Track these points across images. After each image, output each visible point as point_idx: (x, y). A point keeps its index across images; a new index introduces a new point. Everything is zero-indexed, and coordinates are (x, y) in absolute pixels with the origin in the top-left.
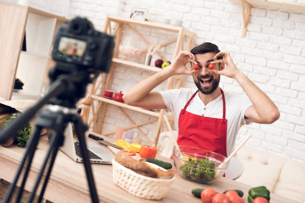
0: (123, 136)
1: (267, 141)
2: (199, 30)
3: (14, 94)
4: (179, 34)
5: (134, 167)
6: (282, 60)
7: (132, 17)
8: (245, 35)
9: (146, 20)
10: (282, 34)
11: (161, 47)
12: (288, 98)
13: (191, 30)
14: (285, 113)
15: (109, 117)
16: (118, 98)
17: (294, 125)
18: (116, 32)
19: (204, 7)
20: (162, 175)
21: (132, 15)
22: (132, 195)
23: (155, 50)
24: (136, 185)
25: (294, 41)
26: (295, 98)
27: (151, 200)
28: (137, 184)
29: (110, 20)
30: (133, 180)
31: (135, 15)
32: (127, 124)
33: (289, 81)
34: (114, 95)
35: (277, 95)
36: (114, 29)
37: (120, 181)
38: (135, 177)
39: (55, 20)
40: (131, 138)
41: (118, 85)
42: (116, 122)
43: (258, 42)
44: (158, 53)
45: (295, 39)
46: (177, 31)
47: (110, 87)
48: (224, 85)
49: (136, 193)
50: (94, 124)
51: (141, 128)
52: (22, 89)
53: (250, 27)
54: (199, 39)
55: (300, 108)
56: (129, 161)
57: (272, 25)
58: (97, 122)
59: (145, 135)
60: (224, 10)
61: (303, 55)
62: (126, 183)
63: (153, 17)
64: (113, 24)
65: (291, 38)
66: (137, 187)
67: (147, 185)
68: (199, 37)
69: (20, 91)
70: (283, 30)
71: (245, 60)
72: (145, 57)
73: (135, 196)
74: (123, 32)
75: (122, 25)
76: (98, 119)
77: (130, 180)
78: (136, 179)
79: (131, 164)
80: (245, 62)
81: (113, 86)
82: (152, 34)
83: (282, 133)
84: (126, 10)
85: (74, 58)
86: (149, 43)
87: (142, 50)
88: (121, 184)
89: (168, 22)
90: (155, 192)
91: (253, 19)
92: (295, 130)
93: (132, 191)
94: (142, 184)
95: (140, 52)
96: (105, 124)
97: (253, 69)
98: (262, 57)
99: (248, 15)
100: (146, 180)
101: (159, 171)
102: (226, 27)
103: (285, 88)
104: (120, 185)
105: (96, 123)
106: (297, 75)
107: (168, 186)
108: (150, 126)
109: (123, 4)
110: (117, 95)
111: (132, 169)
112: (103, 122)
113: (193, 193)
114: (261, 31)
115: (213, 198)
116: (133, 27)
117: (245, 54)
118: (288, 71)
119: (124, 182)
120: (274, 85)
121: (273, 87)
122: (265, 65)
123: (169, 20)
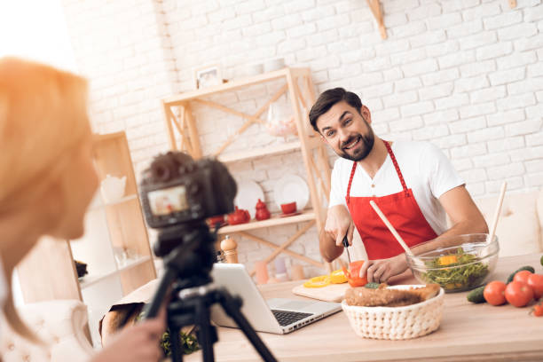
0: (270, 273)
1: (493, 180)
2: (311, 60)
3: (82, 285)
4: (289, 79)
5: (384, 301)
7: (201, 87)
9: (225, 81)
10: (442, 11)
12: (495, 101)
13: (299, 65)
14: (500, 125)
16: (236, 219)
17: (521, 138)
18: (185, 120)
19: (303, 22)
22: (397, 340)
24: (398, 324)
25: (464, 13)
26: (505, 97)
27: (427, 335)
28: (399, 321)
29: (168, 106)
30: (390, 319)
31: (202, 81)
32: (265, 252)
34: (226, 218)
35: (476, 104)
36: (179, 116)
37: (370, 329)
38: (392, 313)
40: (285, 271)
43: (411, 38)
45: (463, 9)
46: (284, 76)
48: (388, 125)
49: (402, 335)
51: (290, 248)
52: (87, 273)
53: (388, 21)
54: (318, 74)
55: (520, 108)
56: (372, 296)
57: (420, 4)
59: (302, 255)
60: (336, 13)
61: (486, 28)
62: (382, 328)
63: (231, 70)
64: (174, 109)
65: (457, 11)
66: (402, 325)
67: (414, 317)
68: (316, 70)
69: (86, 277)
70: (440, 4)
71: (403, 73)
73: (404, 340)
74: (193, 114)
75: (188, 105)
77: (386, 320)
78: (395, 316)
79: (378, 299)
80: (404, 77)
82: (241, 98)
83: (509, 157)
84: (182, 79)
88: (374, 334)
89: (261, 69)
90: (428, 321)
91: (388, 7)
92: (528, 144)
93: (396, 335)
94: (406, 319)
97: (422, 82)
98: (427, 58)
99: (377, 4)
100: (410, 311)
101: (419, 291)
102: (351, 37)
103: (484, 88)
104: (371, 335)
106: (493, 61)
107: (440, 304)
108: (302, 239)
109: (174, 73)
110: (232, 215)
111: (383, 305)
113: (470, 300)
114: (408, 20)
115: (503, 293)
116: (206, 100)
117: (400, 65)
118: (476, 61)
119: (377, 329)
120: (465, 92)
121: (465, 95)
122: (437, 69)
123: (262, 65)
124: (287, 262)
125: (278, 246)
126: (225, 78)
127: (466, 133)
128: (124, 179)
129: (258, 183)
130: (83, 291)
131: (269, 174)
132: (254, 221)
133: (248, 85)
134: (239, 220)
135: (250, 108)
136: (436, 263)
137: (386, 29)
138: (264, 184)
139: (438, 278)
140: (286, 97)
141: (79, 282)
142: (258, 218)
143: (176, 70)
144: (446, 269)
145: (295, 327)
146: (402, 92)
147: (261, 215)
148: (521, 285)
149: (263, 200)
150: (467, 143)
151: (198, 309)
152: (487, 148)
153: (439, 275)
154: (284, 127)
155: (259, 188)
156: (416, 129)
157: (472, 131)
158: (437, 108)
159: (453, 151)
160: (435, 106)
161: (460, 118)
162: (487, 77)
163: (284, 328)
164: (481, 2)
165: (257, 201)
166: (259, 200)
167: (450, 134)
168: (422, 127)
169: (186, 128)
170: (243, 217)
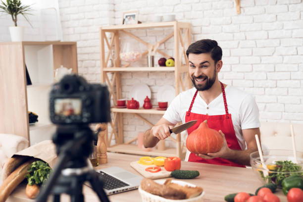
1: (287, 112)
2: (192, 19)
4: (175, 28)
5: (161, 193)
6: (283, 28)
7: (125, 23)
8: (239, 12)
9: (139, 22)
10: (277, 3)
11: (161, 44)
12: (298, 64)
13: (185, 21)
14: (299, 80)
15: (128, 124)
16: (131, 105)
18: (113, 41)
20: (191, 194)
21: (124, 20)
23: (155, 49)
25: (290, 6)
29: (104, 31)
31: (127, 20)
33: (295, 47)
34: (127, 103)
35: (286, 64)
36: (111, 38)
39: (51, 46)
41: (129, 92)
42: (135, 128)
43: (255, 16)
44: (159, 51)
45: (290, 4)
46: (173, 26)
47: (121, 96)
48: (231, 67)
50: (115, 135)
52: (37, 121)
53: (243, 3)
56: (155, 188)
58: (117, 132)
63: (145, 16)
64: (108, 34)
65: (286, 4)
68: (194, 25)
69: (36, 123)
71: (246, 37)
72: (147, 57)
74: (120, 38)
75: (117, 33)
76: (117, 129)
79: (158, 191)
80: (246, 39)
81: (123, 93)
82: (148, 34)
83: (301, 100)
84: (116, 17)
85: (73, 118)
86: (147, 44)
87: (143, 52)
89: (161, 20)
95: (141, 56)
96: (125, 132)
97: (256, 44)
98: (262, 30)
102: (218, 9)
103: (293, 55)
105: (116, 134)
106: (301, 39)
109: (113, 12)
110: (129, 102)
111: (160, 195)
112: (123, 131)
114: (255, 5)
116: (129, 31)
117: (245, 31)
118: (292, 37)
120: (281, 55)
121: (281, 57)
122: (267, 38)
123: (162, 17)
127: (276, 80)
128: (71, 69)
129: (149, 86)
130: (30, 132)
131: (157, 82)
132: (140, 109)
133: (153, 27)
134: (132, 106)
138: (153, 88)
141: (29, 126)
142: (144, 107)
143: (114, 11)
145: (114, 192)
146: (242, 48)
147: (146, 106)
149: (150, 97)
150: (276, 87)
152: (288, 92)
155: (149, 89)
156: (246, 72)
157: (281, 80)
158: (262, 62)
159: (267, 89)
160: (261, 61)
161: (275, 71)
162: (296, 48)
164: (302, 1)
165: (145, 97)
166: (147, 97)
167: (267, 79)
168: (251, 72)
169: (114, 46)
170: (135, 105)
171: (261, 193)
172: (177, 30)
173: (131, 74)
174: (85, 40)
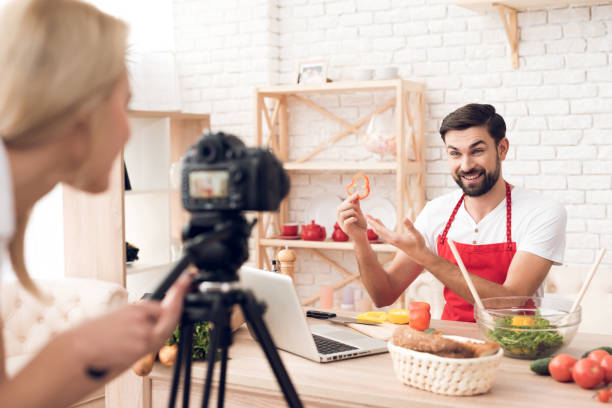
2: (428, 76)
3: (128, 270)
4: (399, 94)
5: (434, 348)
6: (597, 95)
7: (301, 81)
8: (517, 65)
9: (329, 81)
10: (586, 48)
13: (414, 79)
15: (299, 272)
16: (310, 234)
18: (277, 115)
19: (429, 32)
21: (300, 77)
22: (439, 394)
24: (444, 377)
27: (475, 395)
28: (446, 373)
29: (262, 96)
30: (436, 369)
31: (305, 76)
32: (336, 277)
34: (300, 230)
35: (604, 160)
36: (272, 110)
37: (412, 376)
38: (439, 363)
39: (168, 120)
40: (352, 302)
41: (303, 211)
42: (314, 279)
43: (545, 73)
45: (611, 52)
46: (394, 88)
47: (287, 218)
49: (446, 390)
52: (137, 258)
53: (523, 49)
54: (433, 93)
56: (422, 340)
57: (563, 36)
60: (467, 28)
62: (426, 377)
63: (338, 70)
64: (268, 101)
65: (603, 52)
66: (446, 379)
67: (463, 373)
69: (135, 263)
70: (586, 41)
71: (528, 111)
73: (447, 395)
74: (288, 110)
75: (284, 99)
77: (431, 370)
78: (442, 367)
79: (427, 344)
80: (528, 114)
81: (292, 213)
82: (343, 104)
84: (284, 70)
88: (416, 382)
89: (371, 75)
90: (478, 381)
91: (526, 33)
93: (439, 388)
94: (453, 372)
97: (547, 124)
98: (558, 98)
99: (514, 28)
100: (459, 365)
101: (475, 346)
102: (478, 59)
104: (412, 383)
107: (495, 366)
109: (276, 61)
110: (306, 228)
111: (431, 352)
113: (533, 369)
114: (546, 52)
115: (571, 369)
116: (305, 97)
117: (527, 100)
119: (421, 377)
120: (594, 144)
121: (594, 148)
122: (567, 111)
123: (372, 71)
124: (357, 294)
125: (351, 274)
126: (330, 77)
127: (585, 191)
130: (128, 277)
132: (328, 241)
133: (355, 90)
134: (313, 236)
135: (350, 115)
136: (507, 322)
137: (519, 57)
139: (505, 339)
140: (394, 110)
141: (126, 267)
142: (335, 238)
143: (279, 59)
144: (516, 330)
145: (335, 358)
146: (521, 130)
147: (337, 236)
148: (592, 364)
150: (585, 202)
151: (216, 306)
152: (606, 212)
153: (506, 336)
154: (383, 144)
156: (529, 175)
157: (593, 190)
158: (559, 157)
160: (556, 155)
161: (582, 173)
163: (321, 355)
167: (567, 187)
168: (537, 174)
169: (277, 124)
170: (318, 234)
171: (593, 357)
172: (403, 95)
173: (307, 176)
174: (223, 113)
